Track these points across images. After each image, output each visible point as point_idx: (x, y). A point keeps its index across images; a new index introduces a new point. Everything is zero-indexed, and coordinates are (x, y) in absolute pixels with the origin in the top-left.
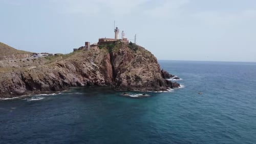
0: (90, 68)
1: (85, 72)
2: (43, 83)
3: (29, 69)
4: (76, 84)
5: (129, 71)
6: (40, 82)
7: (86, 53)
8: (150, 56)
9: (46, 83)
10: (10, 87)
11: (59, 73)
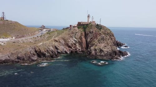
0: (72, 42)
1: (70, 45)
2: (46, 53)
3: (39, 45)
4: (64, 52)
5: (96, 46)
6: (45, 52)
7: (71, 32)
8: (109, 32)
9: (48, 53)
10: (29, 56)
11: (55, 47)
